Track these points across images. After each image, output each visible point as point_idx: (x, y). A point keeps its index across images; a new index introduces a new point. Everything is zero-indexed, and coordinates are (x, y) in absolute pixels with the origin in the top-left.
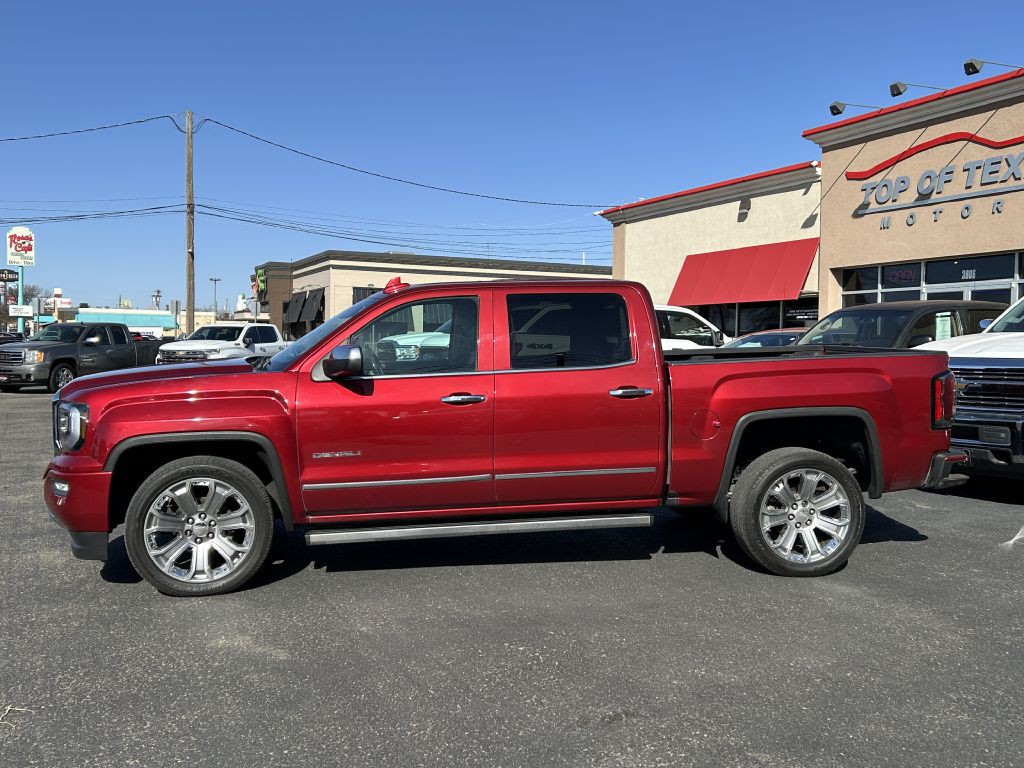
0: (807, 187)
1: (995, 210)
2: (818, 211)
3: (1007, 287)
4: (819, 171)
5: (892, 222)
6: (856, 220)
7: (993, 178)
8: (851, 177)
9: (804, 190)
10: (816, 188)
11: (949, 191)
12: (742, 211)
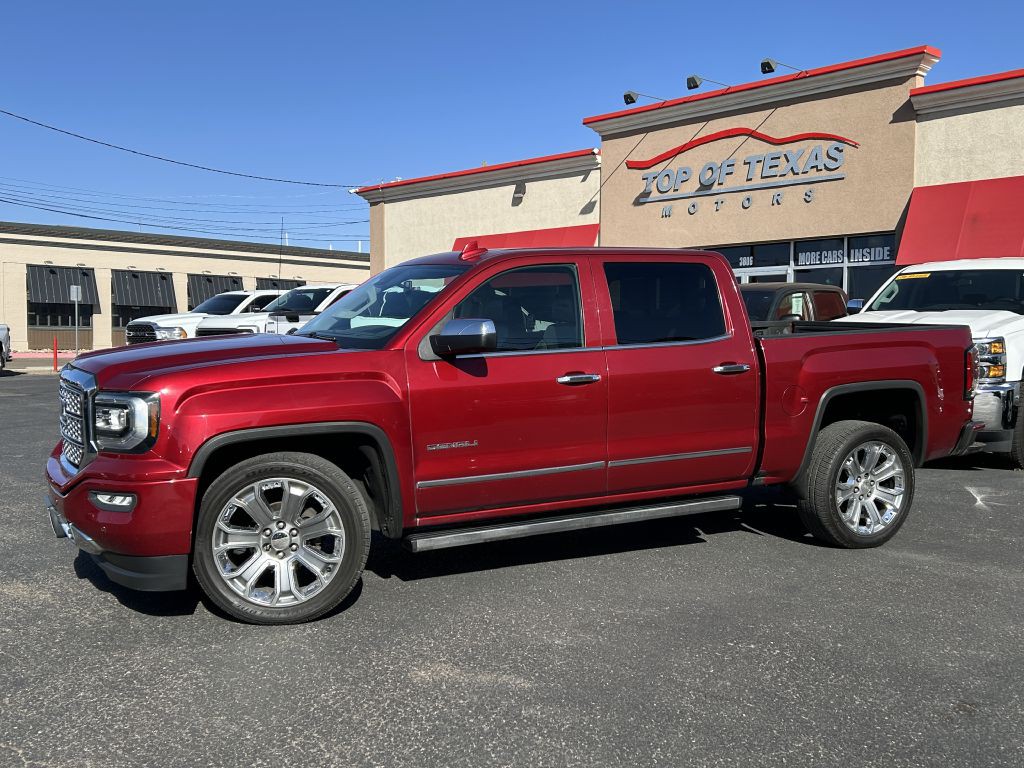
0: (586, 174)
1: (775, 202)
2: (597, 198)
3: (784, 273)
4: (599, 159)
5: (675, 211)
6: (637, 207)
7: (773, 171)
8: (632, 165)
9: (582, 177)
10: (595, 175)
11: (730, 183)
12: (517, 195)
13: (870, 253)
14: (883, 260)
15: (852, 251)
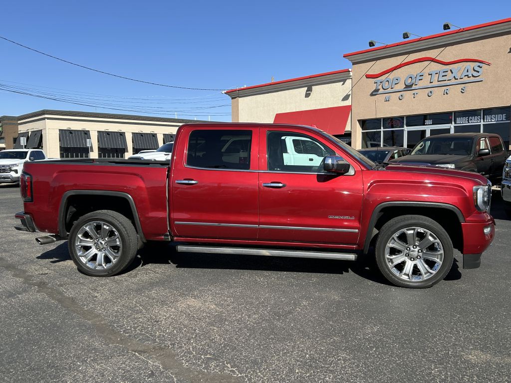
0: (344, 81)
1: (445, 93)
2: (350, 93)
3: (449, 128)
4: (351, 74)
5: (390, 98)
6: (372, 97)
7: (444, 78)
8: (368, 77)
9: (342, 83)
10: (349, 82)
11: (421, 84)
12: (307, 92)
13: (495, 117)
14: (502, 120)
15: (486, 116)
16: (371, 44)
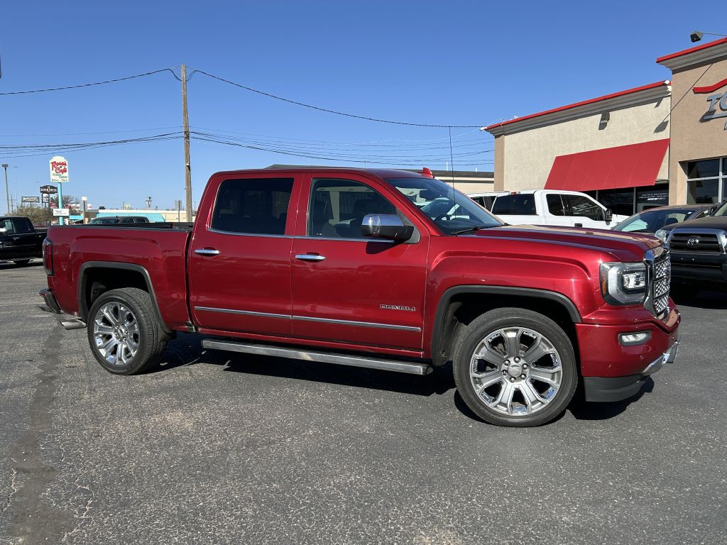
0: (659, 101)
2: (669, 119)
4: (670, 88)
6: (703, 123)
8: (698, 91)
9: (656, 104)
10: (666, 102)
12: (603, 122)
16: (695, 38)
